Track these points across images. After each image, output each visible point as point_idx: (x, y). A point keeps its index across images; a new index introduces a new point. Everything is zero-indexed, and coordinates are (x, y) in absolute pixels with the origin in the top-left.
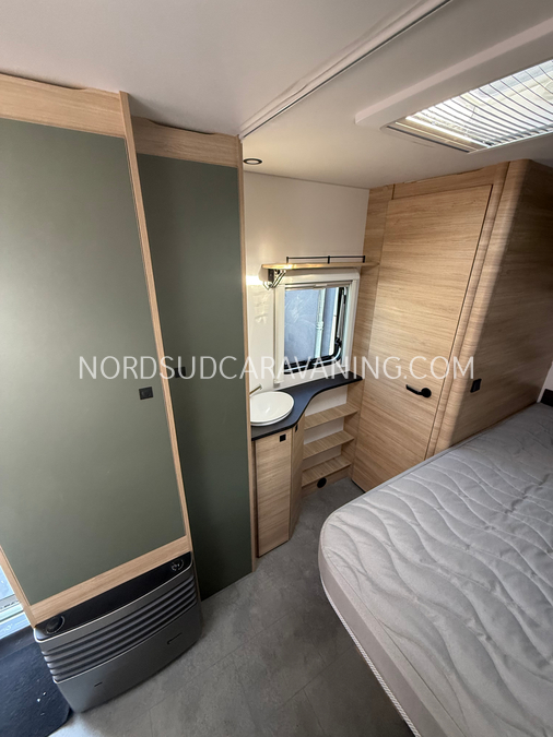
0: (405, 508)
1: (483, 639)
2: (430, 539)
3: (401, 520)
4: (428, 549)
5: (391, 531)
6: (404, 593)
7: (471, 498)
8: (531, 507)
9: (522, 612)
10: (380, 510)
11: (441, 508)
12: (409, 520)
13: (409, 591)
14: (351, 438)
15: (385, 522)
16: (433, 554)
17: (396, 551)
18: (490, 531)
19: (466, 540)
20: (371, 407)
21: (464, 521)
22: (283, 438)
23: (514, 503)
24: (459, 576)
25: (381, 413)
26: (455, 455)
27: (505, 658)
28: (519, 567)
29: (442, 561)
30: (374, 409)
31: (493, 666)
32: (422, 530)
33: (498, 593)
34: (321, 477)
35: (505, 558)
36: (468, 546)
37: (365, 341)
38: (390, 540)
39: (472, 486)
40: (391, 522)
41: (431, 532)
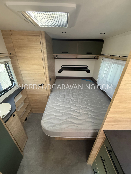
0: (53, 108)
1: (74, 116)
2: (60, 110)
3: (54, 111)
4: (61, 111)
5: (54, 114)
6: (63, 121)
7: (60, 99)
8: (66, 95)
9: (75, 109)
10: (50, 112)
11: (57, 104)
12: (55, 110)
13: (64, 120)
14: (28, 104)
15: (52, 113)
16: (62, 112)
17: (57, 116)
18: (65, 102)
19: (64, 106)
20: (30, 94)
21: (62, 103)
22: (14, 116)
23: (64, 96)
24: (67, 111)
25: (34, 94)
26: (53, 94)
27: (77, 116)
28: (71, 104)
29: (64, 111)
30: (32, 94)
31: (77, 118)
32: (58, 109)
33: (72, 109)
34: (26, 118)
35: (69, 104)
36: (65, 106)
37: (21, 78)
38: (55, 115)
39: (58, 97)
40: (53, 113)
41: (59, 109)
